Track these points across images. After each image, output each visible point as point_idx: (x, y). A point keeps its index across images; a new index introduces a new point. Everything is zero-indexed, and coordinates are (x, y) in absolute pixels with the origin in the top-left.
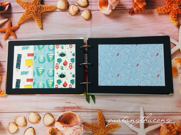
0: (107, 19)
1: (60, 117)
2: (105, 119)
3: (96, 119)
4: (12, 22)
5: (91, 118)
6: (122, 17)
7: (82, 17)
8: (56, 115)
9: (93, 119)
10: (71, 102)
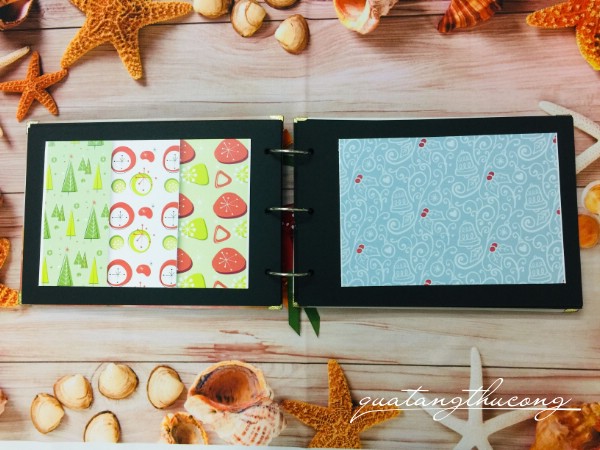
0: (362, 49)
1: (203, 379)
2: (350, 389)
3: (322, 388)
4: (44, 60)
5: (304, 384)
6: (412, 42)
7: (276, 43)
8: (191, 374)
9: (311, 388)
10: (240, 330)
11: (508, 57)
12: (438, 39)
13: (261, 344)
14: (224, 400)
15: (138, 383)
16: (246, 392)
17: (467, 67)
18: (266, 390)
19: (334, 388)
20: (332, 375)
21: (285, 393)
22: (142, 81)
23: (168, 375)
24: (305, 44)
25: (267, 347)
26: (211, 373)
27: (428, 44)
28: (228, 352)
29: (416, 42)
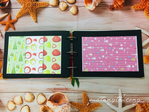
0: (91, 14)
1: (51, 97)
2: (88, 99)
3: (81, 99)
4: (12, 16)
5: (77, 98)
6: (104, 12)
7: (70, 12)
8: (48, 96)
9: (78, 99)
10: (60, 84)
11: (128, 16)
12: (110, 12)
13: (66, 88)
14: (56, 102)
15: (34, 98)
16: (62, 100)
17: (117, 19)
18: (67, 100)
19: (84, 99)
20: (84, 96)
21: (72, 100)
22: (36, 22)
23: (42, 96)
24: (77, 13)
25: (67, 89)
26: (53, 95)
27: (108, 13)
28: (58, 90)
29: (105, 13)
